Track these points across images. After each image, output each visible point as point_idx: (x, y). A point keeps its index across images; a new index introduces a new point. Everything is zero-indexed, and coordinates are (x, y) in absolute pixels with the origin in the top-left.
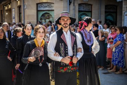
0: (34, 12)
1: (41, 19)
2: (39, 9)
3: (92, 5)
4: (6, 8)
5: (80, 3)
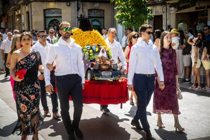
0: (41, 18)
1: (49, 26)
2: (47, 15)
3: (104, 10)
4: (17, 13)
5: (90, 8)
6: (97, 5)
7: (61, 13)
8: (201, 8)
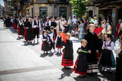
0: (38, 11)
1: (42, 15)
2: (41, 10)
3: (66, 8)
4: (27, 9)
5: (60, 7)
6: (63, 5)
7: (47, 9)
8: (109, 8)
